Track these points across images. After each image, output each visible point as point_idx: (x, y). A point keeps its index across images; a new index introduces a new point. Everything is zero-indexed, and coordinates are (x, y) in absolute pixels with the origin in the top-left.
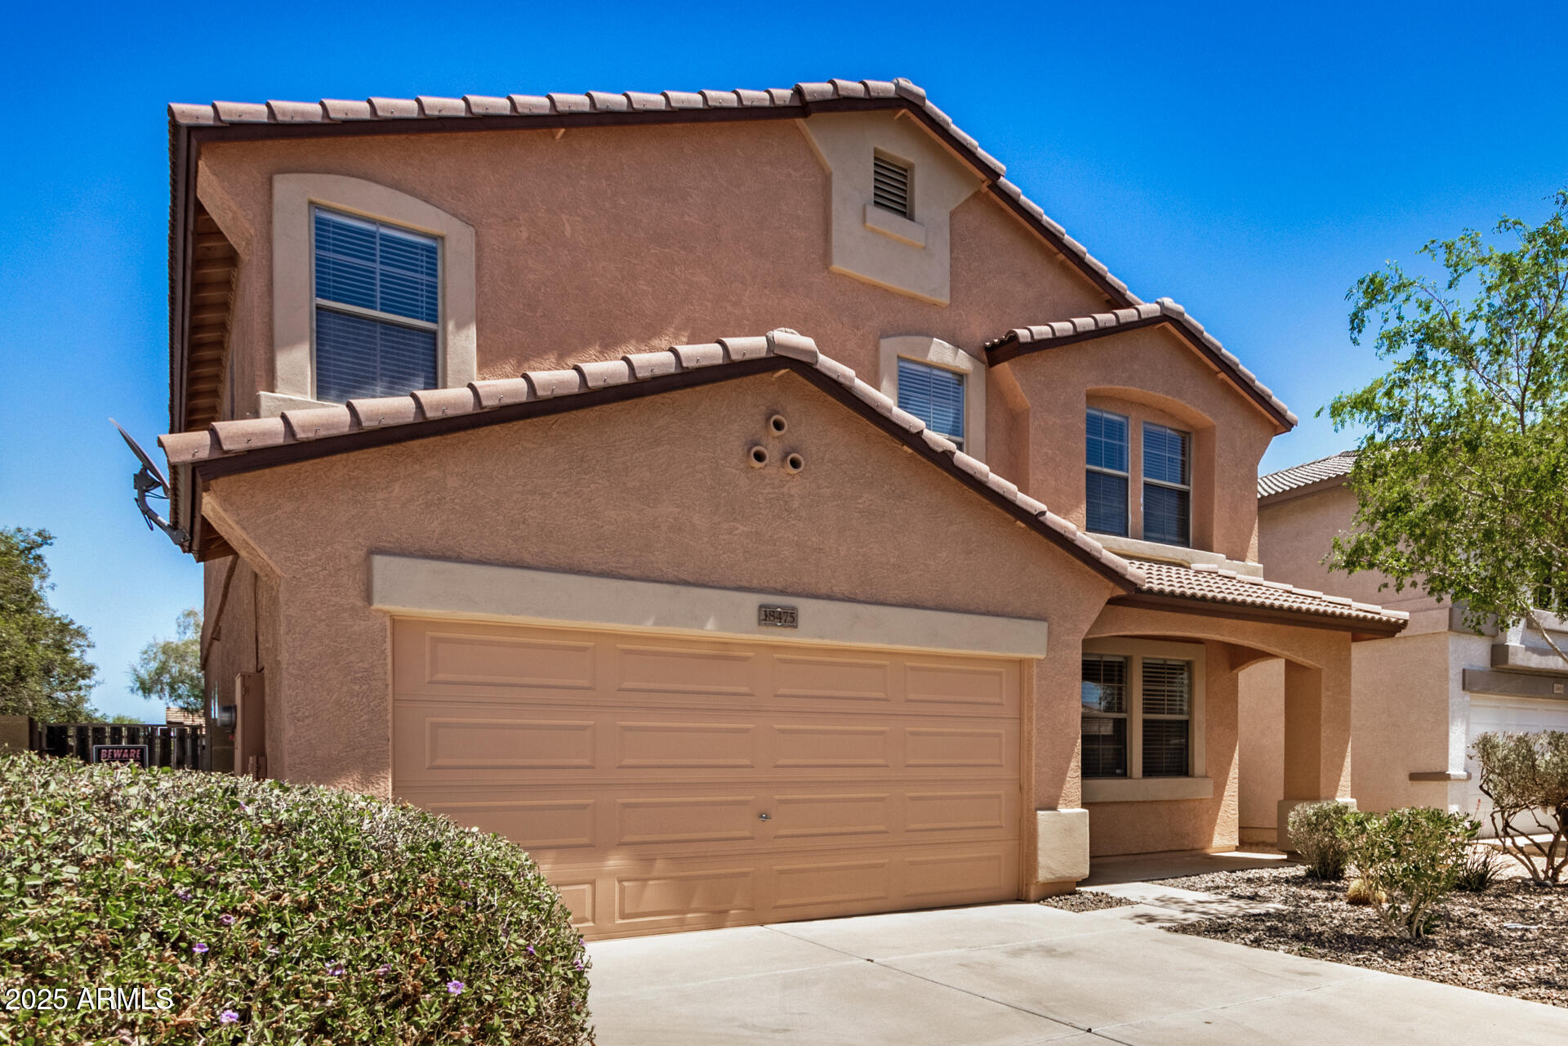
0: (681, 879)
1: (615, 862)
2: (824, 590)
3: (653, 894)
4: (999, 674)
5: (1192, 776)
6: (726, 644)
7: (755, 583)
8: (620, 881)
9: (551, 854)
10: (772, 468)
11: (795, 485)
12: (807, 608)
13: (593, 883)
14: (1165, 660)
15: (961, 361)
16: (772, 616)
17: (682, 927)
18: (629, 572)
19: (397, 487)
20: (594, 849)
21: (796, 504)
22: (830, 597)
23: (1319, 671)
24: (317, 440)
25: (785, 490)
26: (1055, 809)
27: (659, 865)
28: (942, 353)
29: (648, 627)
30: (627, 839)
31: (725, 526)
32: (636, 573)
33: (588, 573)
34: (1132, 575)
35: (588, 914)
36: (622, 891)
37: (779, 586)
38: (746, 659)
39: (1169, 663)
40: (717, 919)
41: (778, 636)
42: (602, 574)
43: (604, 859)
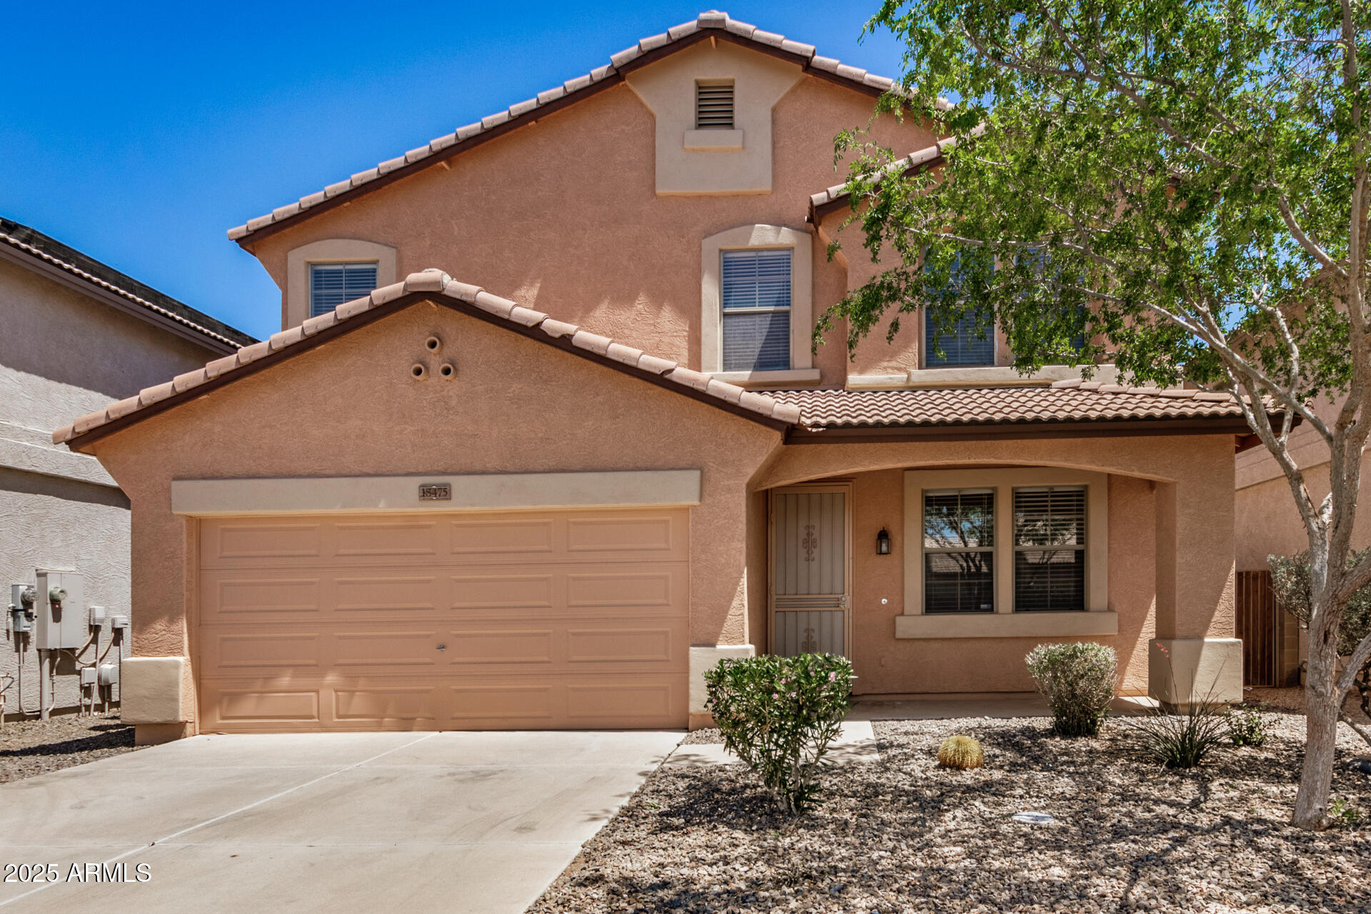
0: (373, 692)
1: (331, 678)
2: (478, 467)
3: (359, 703)
4: (666, 522)
5: (1088, 611)
6: (415, 517)
7: (421, 469)
8: (336, 691)
9: (290, 671)
10: (435, 379)
11: (453, 387)
12: (457, 483)
13: (317, 692)
14: (1052, 488)
15: (786, 237)
16: (428, 493)
17: (379, 727)
18: (327, 472)
19: (187, 437)
20: (317, 669)
21: (454, 403)
22: (483, 473)
23: (1174, 483)
24: (123, 417)
25: (445, 393)
26: (713, 645)
27: (362, 684)
28: (764, 235)
29: (337, 511)
30: (341, 661)
31: (398, 428)
32: (333, 472)
33: (300, 476)
34: (780, 414)
35: (315, 714)
36: (337, 697)
37: (441, 469)
38: (429, 527)
39: (1056, 490)
40: (406, 725)
41: (437, 507)
42: (310, 476)
43: (323, 675)
